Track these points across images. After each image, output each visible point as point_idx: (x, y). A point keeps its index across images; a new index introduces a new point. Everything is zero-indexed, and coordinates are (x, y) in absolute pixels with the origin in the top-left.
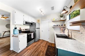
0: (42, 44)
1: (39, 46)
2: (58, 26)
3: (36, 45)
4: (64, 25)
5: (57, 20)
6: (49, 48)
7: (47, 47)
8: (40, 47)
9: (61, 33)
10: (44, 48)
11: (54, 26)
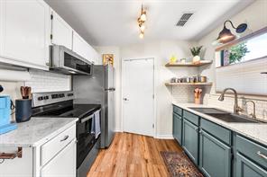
0: (136, 154)
1: (132, 167)
2: (186, 81)
3: (114, 166)
4: (202, 79)
5: (183, 62)
6: (169, 160)
7: (159, 158)
8: (138, 167)
9: (194, 102)
10: (156, 170)
11: (173, 80)
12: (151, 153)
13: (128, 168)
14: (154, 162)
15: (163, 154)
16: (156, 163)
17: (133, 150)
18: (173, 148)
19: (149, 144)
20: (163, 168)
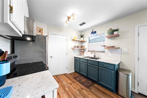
4: (84, 47)
6: (78, 79)
10: (76, 85)
12: (70, 80)
13: (65, 90)
14: (74, 82)
15: (74, 78)
16: (74, 83)
17: (62, 82)
18: (77, 75)
19: (67, 77)
20: (78, 83)
